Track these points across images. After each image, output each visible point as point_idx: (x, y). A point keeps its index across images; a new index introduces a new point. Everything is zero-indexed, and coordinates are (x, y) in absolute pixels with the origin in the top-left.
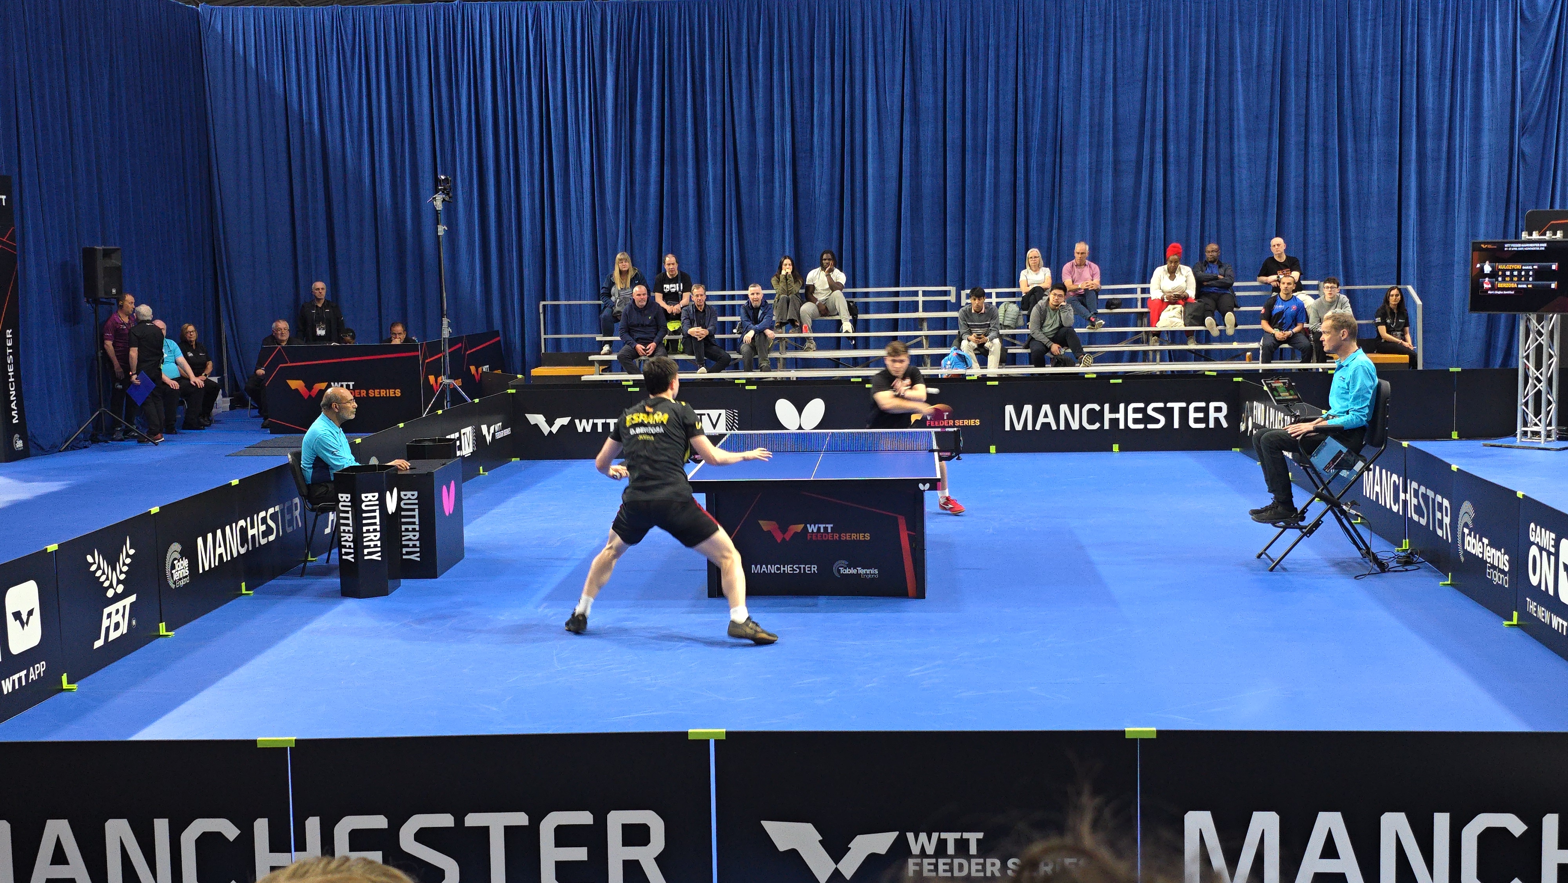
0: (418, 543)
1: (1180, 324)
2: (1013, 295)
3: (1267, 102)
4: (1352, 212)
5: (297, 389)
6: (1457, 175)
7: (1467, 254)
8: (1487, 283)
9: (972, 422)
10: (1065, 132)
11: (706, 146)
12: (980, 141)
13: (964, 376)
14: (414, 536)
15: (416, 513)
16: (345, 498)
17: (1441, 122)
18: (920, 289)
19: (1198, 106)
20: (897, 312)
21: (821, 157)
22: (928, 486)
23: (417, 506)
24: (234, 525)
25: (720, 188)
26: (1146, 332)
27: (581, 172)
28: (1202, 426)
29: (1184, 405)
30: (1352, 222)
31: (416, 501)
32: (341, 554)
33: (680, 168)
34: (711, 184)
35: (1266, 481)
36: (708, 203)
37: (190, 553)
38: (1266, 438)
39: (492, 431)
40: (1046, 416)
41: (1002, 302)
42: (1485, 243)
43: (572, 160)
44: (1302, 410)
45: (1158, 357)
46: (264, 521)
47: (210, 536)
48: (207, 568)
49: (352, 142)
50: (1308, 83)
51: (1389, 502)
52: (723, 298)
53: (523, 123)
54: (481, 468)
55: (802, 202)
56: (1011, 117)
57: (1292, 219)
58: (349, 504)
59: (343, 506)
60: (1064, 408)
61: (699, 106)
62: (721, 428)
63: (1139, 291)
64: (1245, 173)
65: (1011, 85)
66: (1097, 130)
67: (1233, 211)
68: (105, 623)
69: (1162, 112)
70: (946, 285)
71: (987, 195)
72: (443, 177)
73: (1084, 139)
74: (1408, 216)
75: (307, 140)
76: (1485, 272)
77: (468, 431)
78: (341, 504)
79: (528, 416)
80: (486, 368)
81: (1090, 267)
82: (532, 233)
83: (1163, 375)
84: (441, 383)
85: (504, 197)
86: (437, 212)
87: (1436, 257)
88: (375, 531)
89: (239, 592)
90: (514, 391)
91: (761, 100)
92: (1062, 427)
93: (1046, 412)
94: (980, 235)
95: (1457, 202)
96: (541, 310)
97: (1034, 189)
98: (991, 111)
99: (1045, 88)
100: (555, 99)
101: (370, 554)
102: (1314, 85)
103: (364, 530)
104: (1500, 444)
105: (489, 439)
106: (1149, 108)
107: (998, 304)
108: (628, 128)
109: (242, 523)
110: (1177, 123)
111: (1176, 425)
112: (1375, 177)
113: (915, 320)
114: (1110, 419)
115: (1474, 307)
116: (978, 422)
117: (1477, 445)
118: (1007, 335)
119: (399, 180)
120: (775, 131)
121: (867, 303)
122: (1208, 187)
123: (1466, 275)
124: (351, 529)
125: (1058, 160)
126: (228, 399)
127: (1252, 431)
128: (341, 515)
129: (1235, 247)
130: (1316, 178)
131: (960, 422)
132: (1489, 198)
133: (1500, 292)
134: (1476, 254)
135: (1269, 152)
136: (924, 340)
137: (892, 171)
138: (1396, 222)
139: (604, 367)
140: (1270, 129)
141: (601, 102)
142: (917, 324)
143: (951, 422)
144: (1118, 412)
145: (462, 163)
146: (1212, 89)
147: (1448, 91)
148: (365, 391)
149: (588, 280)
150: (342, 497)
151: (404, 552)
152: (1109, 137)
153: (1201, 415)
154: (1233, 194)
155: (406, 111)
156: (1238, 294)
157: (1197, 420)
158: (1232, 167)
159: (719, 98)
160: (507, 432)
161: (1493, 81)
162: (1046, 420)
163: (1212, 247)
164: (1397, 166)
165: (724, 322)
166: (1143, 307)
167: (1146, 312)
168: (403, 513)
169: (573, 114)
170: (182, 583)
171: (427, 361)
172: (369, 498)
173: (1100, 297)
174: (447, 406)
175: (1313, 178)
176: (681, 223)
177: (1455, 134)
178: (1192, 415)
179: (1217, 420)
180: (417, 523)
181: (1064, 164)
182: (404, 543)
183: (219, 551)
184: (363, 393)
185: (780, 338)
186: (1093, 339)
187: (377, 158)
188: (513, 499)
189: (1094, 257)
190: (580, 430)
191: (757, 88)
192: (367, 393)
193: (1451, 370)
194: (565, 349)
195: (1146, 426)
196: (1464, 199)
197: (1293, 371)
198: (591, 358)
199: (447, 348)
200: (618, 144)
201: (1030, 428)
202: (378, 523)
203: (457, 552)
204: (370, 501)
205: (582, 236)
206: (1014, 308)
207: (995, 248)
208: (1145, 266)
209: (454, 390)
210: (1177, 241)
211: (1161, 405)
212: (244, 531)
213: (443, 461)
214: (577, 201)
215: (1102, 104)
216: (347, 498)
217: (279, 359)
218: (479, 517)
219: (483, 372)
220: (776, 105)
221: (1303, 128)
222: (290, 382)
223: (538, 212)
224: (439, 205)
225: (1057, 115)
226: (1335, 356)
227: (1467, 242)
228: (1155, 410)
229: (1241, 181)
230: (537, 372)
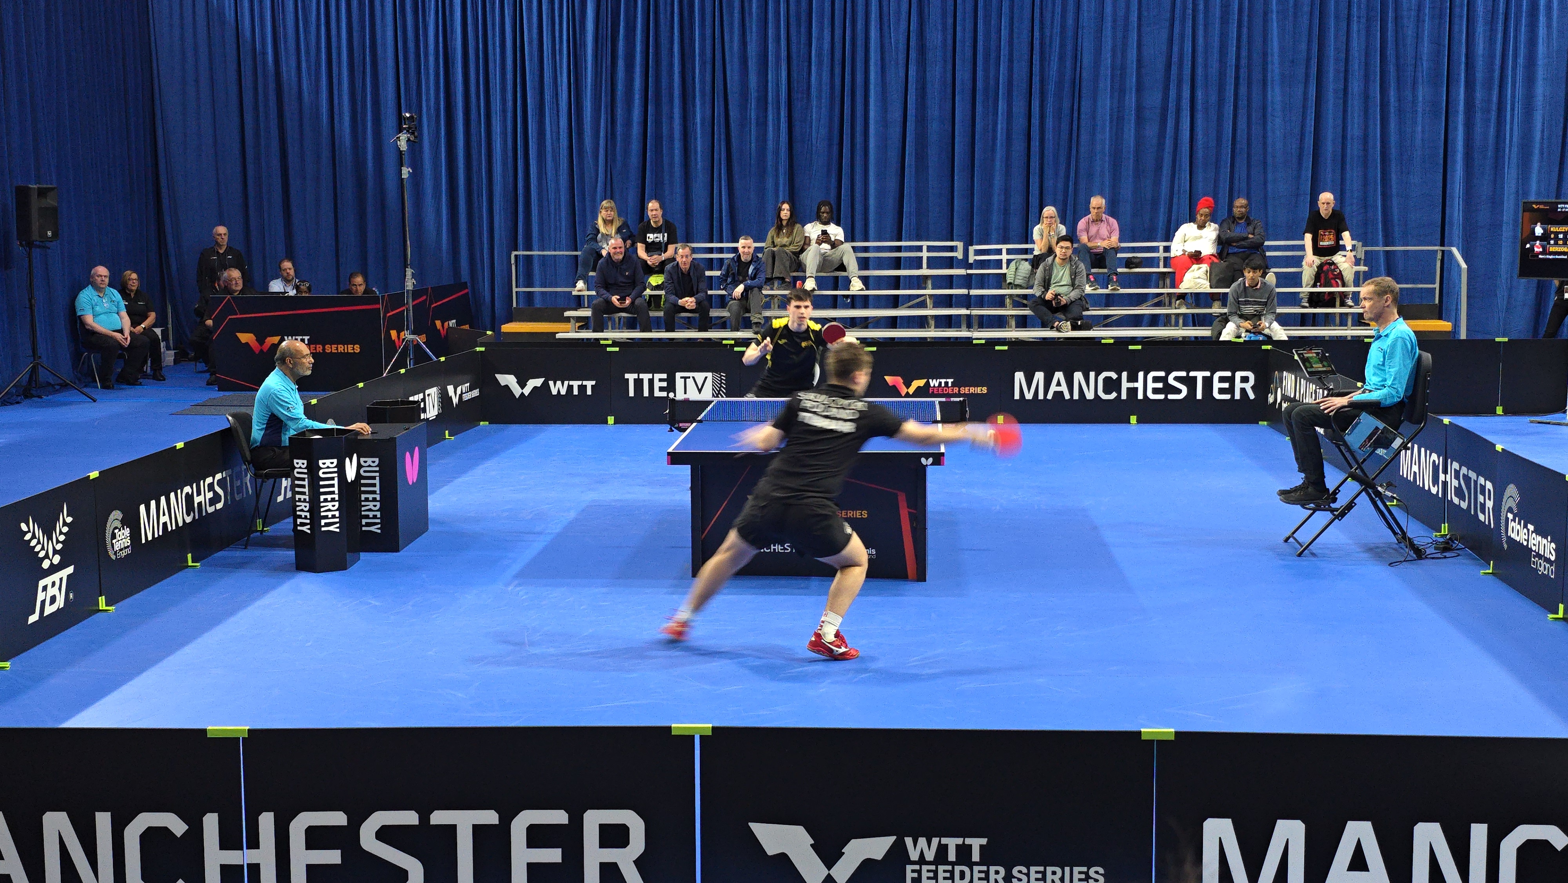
0: (378, 514)
1: (1205, 286)
2: (1026, 251)
3: (1303, 46)
4: (1394, 167)
5: (247, 343)
6: (1508, 127)
7: (1516, 213)
8: (1538, 247)
9: (978, 390)
10: (1084, 74)
11: (694, 83)
12: (992, 82)
13: (970, 340)
14: (375, 506)
15: (377, 481)
16: (300, 464)
17: (1491, 71)
18: (925, 244)
19: (1229, 49)
20: (898, 267)
21: (819, 98)
22: (931, 460)
23: (377, 474)
24: (179, 491)
25: (709, 129)
26: (1168, 294)
27: (558, 112)
28: (1227, 397)
29: (1208, 374)
30: (1394, 177)
31: (377, 469)
32: (296, 525)
33: (665, 109)
34: (699, 125)
35: (1297, 459)
36: (696, 147)
37: (132, 522)
38: (1298, 414)
39: (459, 392)
40: (1059, 384)
41: (1014, 260)
42: (1537, 203)
43: (547, 97)
44: (1336, 382)
45: (1181, 321)
46: (211, 487)
47: (153, 503)
48: (150, 538)
49: (309, 74)
50: (1348, 25)
51: (1427, 483)
52: (711, 250)
53: (495, 54)
54: (447, 432)
55: (797, 146)
56: (1026, 57)
57: (1328, 173)
58: (306, 471)
59: (298, 473)
60: (1078, 376)
61: (687, 41)
62: (707, 394)
63: (1161, 249)
64: (1278, 121)
65: (1027, 23)
66: (1119, 72)
67: (1265, 163)
68: (41, 596)
69: (1190, 55)
70: (952, 240)
71: (998, 141)
72: (408, 115)
73: (1105, 84)
74: (1454, 171)
75: (259, 71)
76: (1537, 235)
77: (433, 391)
78: (296, 470)
79: (498, 376)
80: (452, 323)
81: (1108, 223)
82: (504, 176)
83: (1186, 341)
84: (404, 340)
85: (474, 138)
86: (401, 153)
87: (1483, 216)
88: (333, 500)
89: (186, 564)
90: (483, 349)
91: (754, 35)
92: (1076, 396)
93: (1059, 379)
94: (991, 186)
95: (1507, 157)
96: (513, 261)
97: (1049, 136)
98: (1004, 52)
99: (1063, 27)
100: (530, 31)
101: (327, 525)
102: (1355, 27)
103: (322, 500)
104: (1548, 421)
105: (455, 400)
106: (1176, 49)
107: (1009, 262)
108: (609, 62)
109: (187, 489)
110: (1206, 66)
111: (1199, 396)
112: (1419, 129)
113: (918, 277)
114: (1128, 389)
115: (1523, 273)
116: (985, 390)
117: (1523, 421)
118: (1018, 296)
119: (359, 116)
120: (770, 69)
121: (867, 259)
122: (1238, 138)
123: (1515, 237)
124: (307, 498)
125: (1076, 107)
126: (172, 352)
127: (1280, 404)
128: (297, 482)
129: (1266, 202)
130: (1355, 129)
131: (965, 390)
132: (1542, 153)
133: (1551, 257)
134: (1527, 214)
135: (1305, 99)
136: (928, 300)
137: (896, 115)
138: (1441, 177)
139: (581, 324)
140: (1307, 76)
141: (580, 34)
142: (920, 282)
143: (956, 390)
144: (1137, 381)
145: (428, 100)
146: (1245, 31)
147: (1500, 36)
148: (321, 346)
149: (563, 228)
150: (297, 463)
151: (364, 523)
152: (1132, 80)
153: (1226, 385)
154: (1265, 144)
155: (368, 41)
156: (1268, 254)
157: (1222, 391)
158: (1264, 116)
159: (708, 32)
160: (476, 393)
161: (1549, 26)
162: (1059, 389)
163: (1241, 202)
164: (1444, 118)
165: (711, 277)
166: (1165, 267)
167: (1169, 272)
168: (363, 481)
169: (550, 48)
170: (123, 554)
171: (388, 315)
172: (327, 465)
173: (1119, 255)
174: (410, 364)
175: (1352, 129)
176: (666, 167)
177: (1507, 83)
178: (1217, 385)
179: (1243, 391)
180: (378, 492)
181: (1083, 109)
182: (363, 513)
183: (164, 519)
184: (320, 348)
185: (772, 296)
186: (1109, 301)
187: (336, 92)
188: (481, 467)
189: (1113, 210)
190: (554, 392)
191: (751, 22)
192: (324, 349)
193: (1497, 340)
194: (538, 303)
195: (1166, 397)
196: (1514, 155)
197: (1327, 339)
198: (567, 314)
199: (410, 300)
200: (599, 82)
201: (1041, 396)
202: (337, 492)
203: (421, 523)
204: (328, 467)
205: (557, 182)
206: (1026, 267)
207: (1007, 200)
208: (1169, 221)
209: (417, 346)
210: (1204, 195)
211: (1183, 374)
212: (189, 498)
213: (407, 425)
214: (552, 143)
215: (1125, 44)
216: (303, 464)
217: (229, 309)
218: (444, 486)
219: (449, 327)
220: (770, 40)
221: (1342, 75)
222: (239, 335)
223: (510, 154)
224: (403, 145)
225: (1076, 55)
226: (1372, 323)
227: (1517, 200)
228: (1177, 379)
229: (1273, 132)
230: (507, 328)
